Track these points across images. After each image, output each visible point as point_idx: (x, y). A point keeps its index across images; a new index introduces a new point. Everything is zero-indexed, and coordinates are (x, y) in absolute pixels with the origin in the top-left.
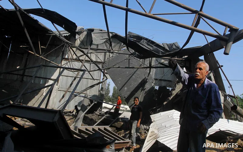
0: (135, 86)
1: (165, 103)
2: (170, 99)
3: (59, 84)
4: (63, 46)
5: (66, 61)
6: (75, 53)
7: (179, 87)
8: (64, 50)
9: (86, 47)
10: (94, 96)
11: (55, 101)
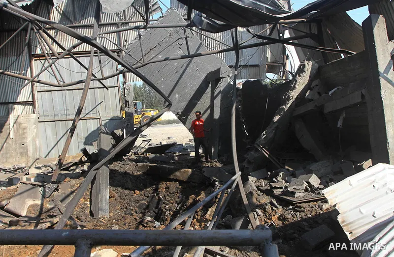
0: (195, 89)
1: (276, 119)
2: (286, 109)
3: (37, 111)
4: (25, 30)
5: (40, 60)
6: (54, 41)
7: (302, 81)
8: (30, 39)
9: (74, 25)
10: (112, 119)
11: (38, 144)
